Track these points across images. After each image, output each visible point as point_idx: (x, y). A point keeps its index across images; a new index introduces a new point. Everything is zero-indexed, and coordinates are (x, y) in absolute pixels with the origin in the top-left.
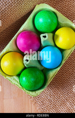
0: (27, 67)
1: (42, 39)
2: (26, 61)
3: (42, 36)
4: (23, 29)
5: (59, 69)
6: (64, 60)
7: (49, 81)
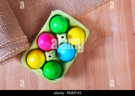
2: (49, 57)
5: (72, 61)
6: (76, 54)
7: (65, 71)
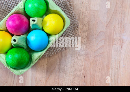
0: (14, 46)
1: (32, 23)
2: (14, 41)
3: (31, 19)
4: (15, 11)
